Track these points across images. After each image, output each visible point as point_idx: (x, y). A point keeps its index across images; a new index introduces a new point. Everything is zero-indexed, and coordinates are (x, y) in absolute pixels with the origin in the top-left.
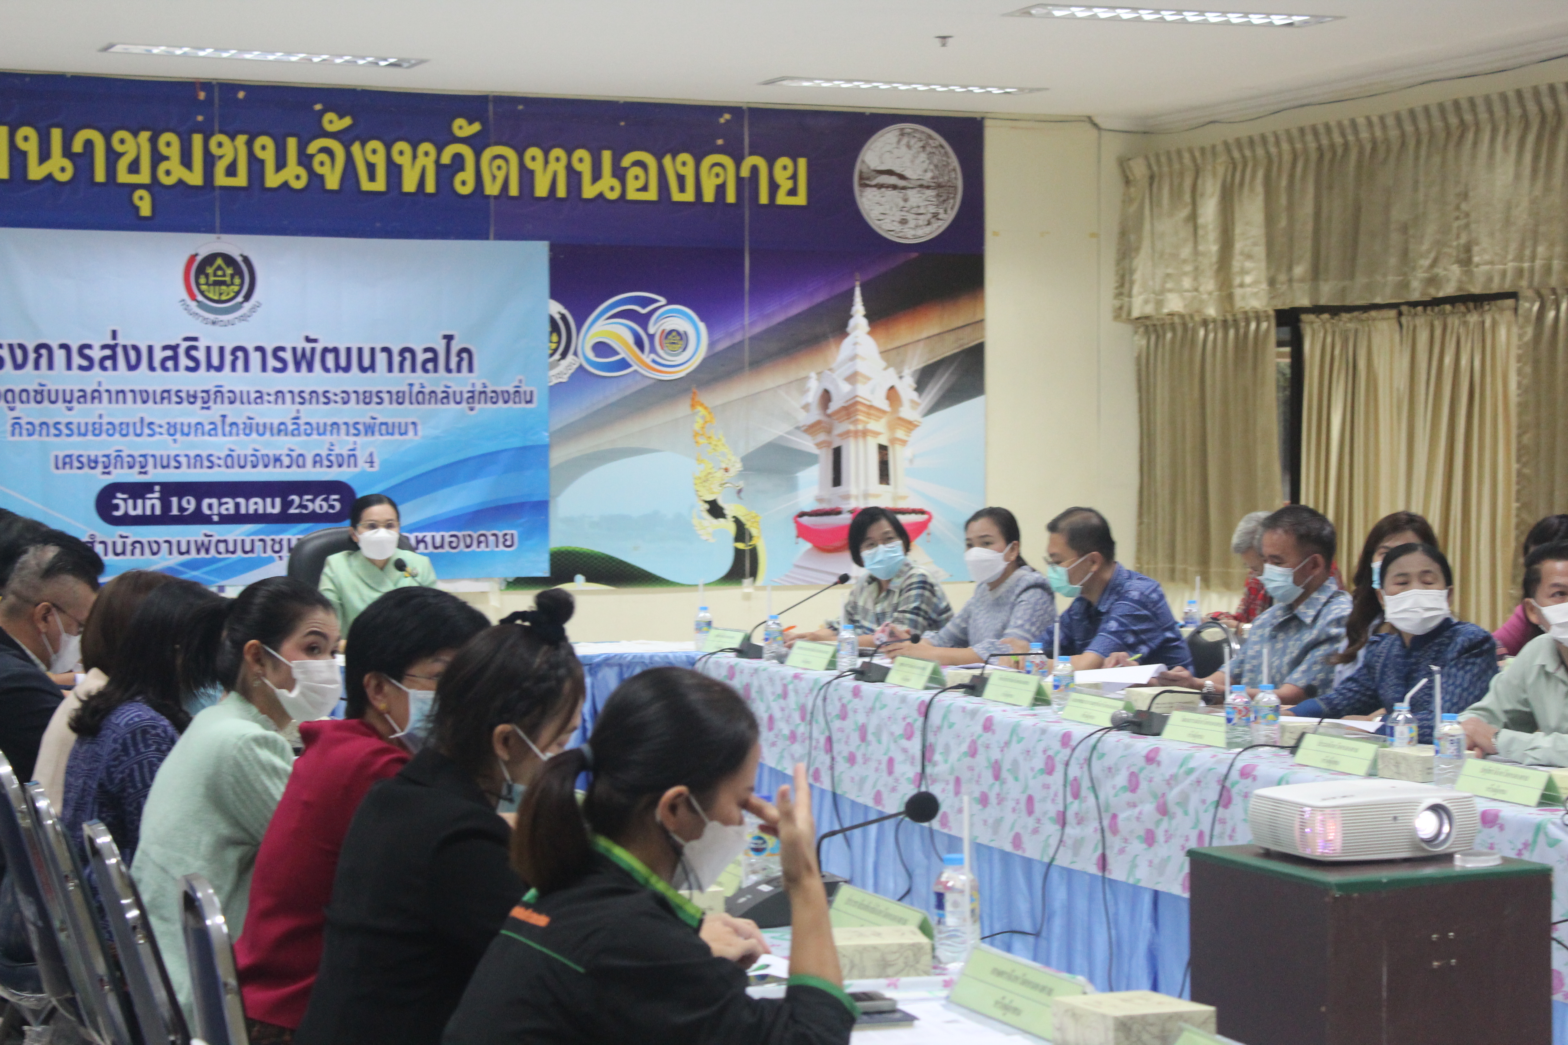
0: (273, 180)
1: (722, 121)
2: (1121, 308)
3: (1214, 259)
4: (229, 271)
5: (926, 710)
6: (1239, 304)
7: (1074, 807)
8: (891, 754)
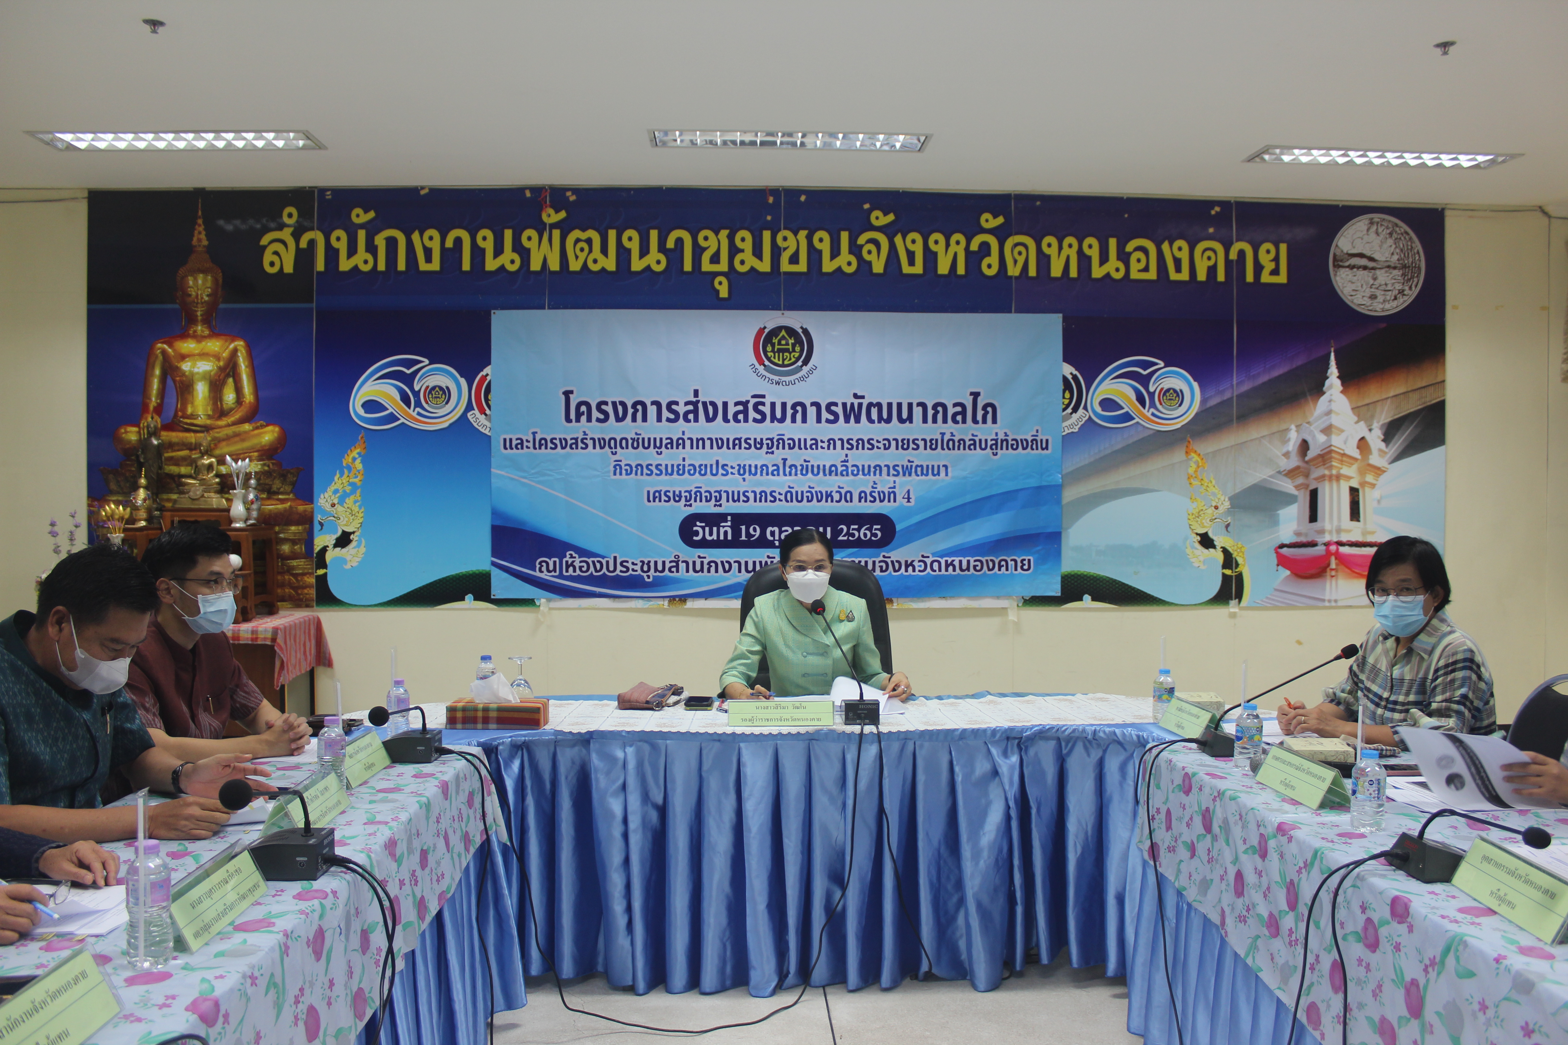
0: (828, 266)
1: (1213, 212)
2: (1567, 371)
4: (791, 341)
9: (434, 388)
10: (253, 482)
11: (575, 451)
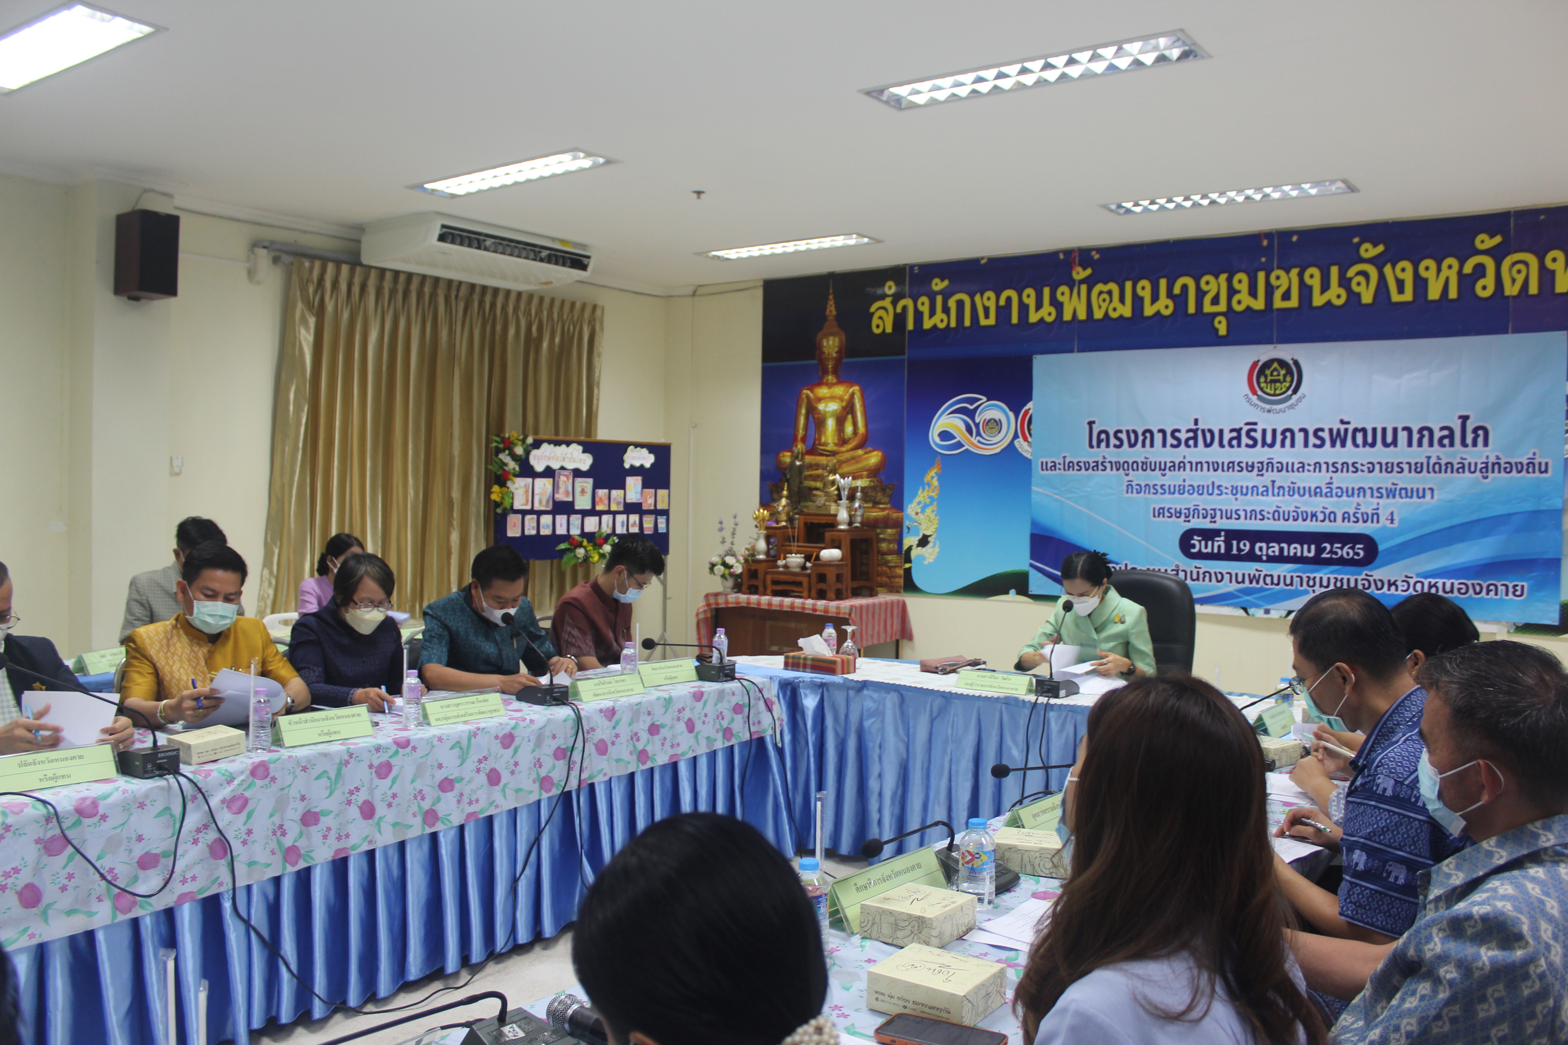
0: (1318, 300)
4: (1283, 372)
9: (990, 421)
10: (859, 494)
11: (1096, 472)
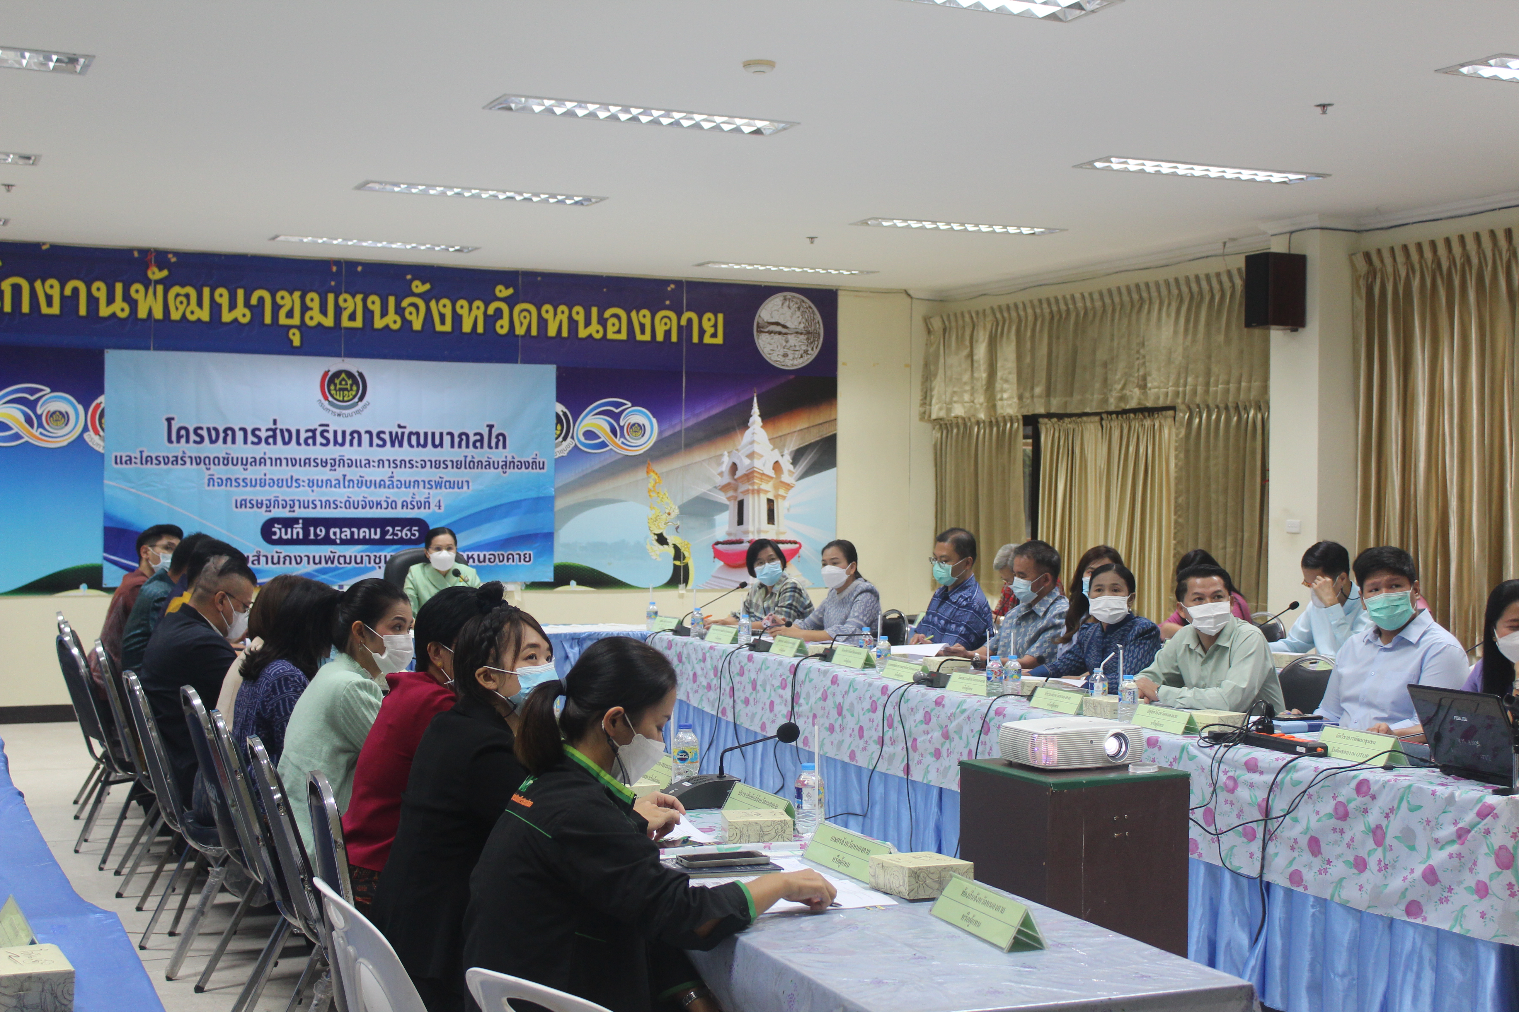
0: (379, 324)
1: (669, 289)
2: (925, 413)
3: (984, 382)
4: (350, 382)
5: (795, 670)
6: (1000, 411)
7: (889, 733)
8: (772, 699)
9: (54, 413)
11: (175, 467)
